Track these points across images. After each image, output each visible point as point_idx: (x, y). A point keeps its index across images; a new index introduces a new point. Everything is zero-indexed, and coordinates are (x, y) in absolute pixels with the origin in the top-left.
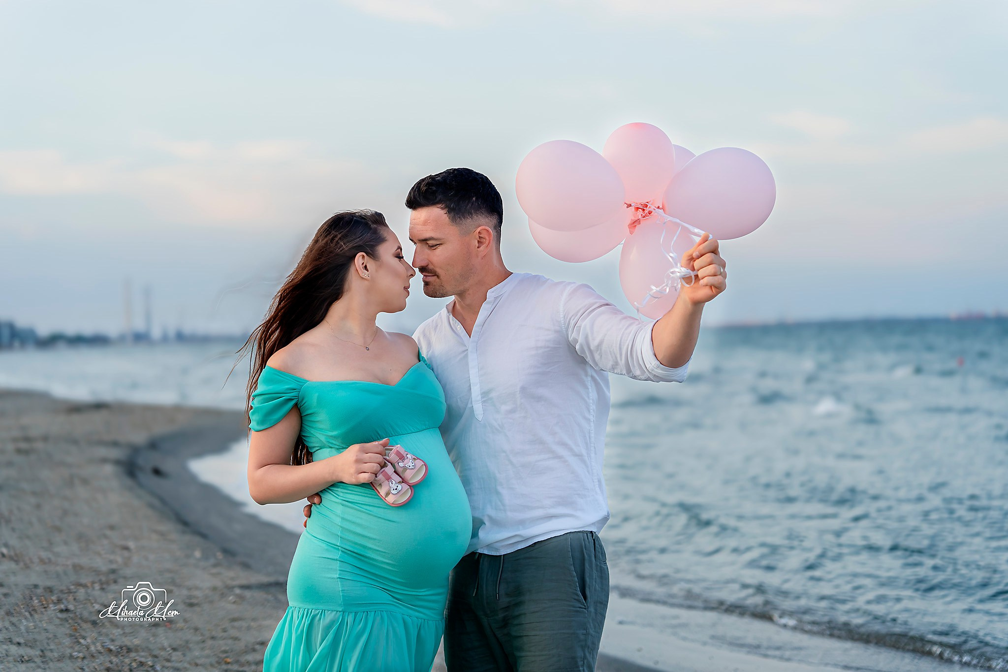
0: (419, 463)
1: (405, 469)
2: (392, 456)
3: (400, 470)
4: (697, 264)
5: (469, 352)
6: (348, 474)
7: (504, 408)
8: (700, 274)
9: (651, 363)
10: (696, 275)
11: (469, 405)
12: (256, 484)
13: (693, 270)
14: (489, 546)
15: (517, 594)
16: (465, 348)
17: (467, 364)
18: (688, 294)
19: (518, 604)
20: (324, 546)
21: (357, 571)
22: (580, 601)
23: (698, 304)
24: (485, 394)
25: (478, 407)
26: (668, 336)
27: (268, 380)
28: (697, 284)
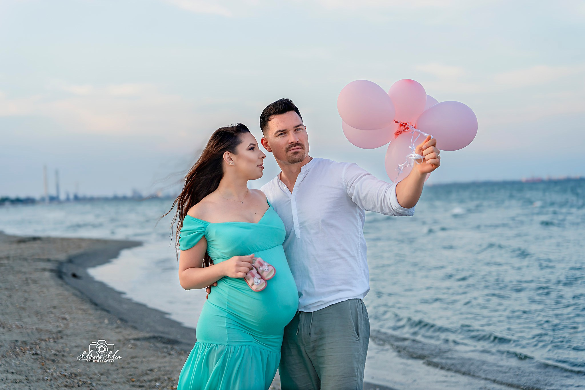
0: (271, 268)
1: (263, 271)
2: (256, 264)
3: (260, 272)
4: (425, 152)
5: (292, 201)
6: (231, 272)
7: (312, 231)
8: (426, 157)
9: (395, 206)
10: (424, 159)
11: (293, 230)
12: (183, 279)
13: (422, 155)
14: (305, 307)
15: (321, 334)
16: (289, 199)
17: (291, 208)
18: (418, 169)
19: (321, 339)
20: (218, 309)
21: (236, 324)
22: (355, 337)
23: (424, 174)
24: (301, 224)
25: (298, 231)
26: (406, 191)
27: (189, 223)
28: (424, 163)
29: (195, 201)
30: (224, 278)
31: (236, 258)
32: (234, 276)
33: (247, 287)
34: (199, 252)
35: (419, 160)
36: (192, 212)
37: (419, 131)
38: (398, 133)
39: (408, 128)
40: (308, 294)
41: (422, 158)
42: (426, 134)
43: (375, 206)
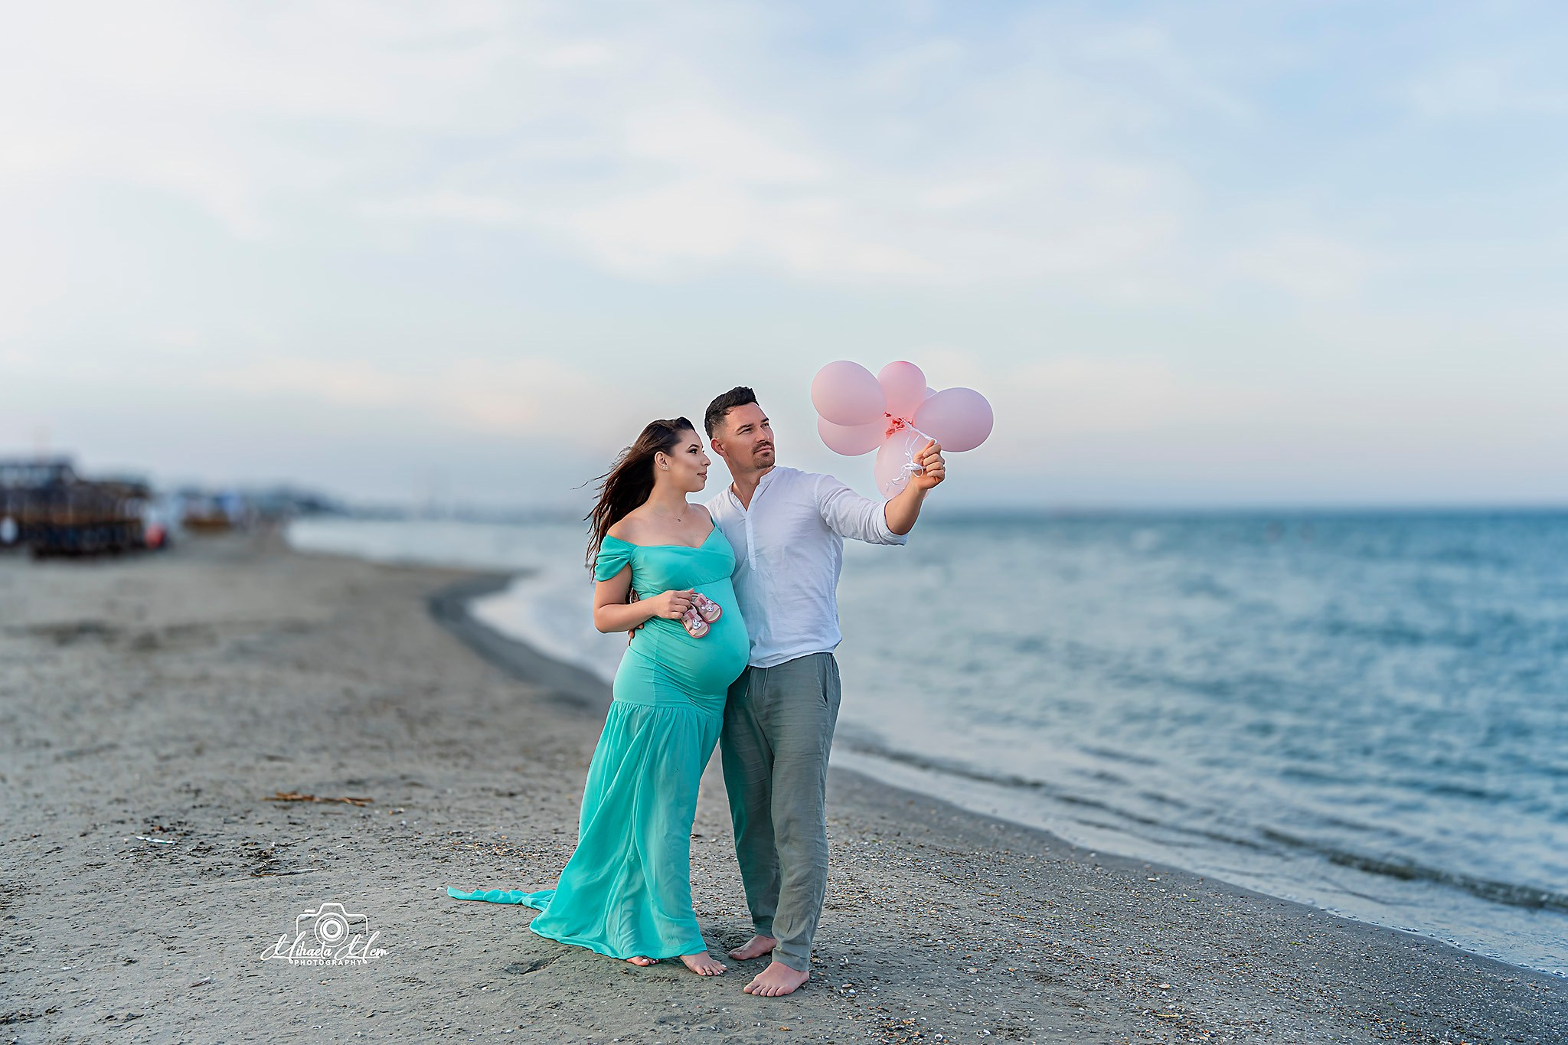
4: (925, 461)
5: (746, 521)
6: (662, 612)
7: (772, 562)
8: (928, 468)
9: (884, 531)
10: (925, 470)
11: (746, 559)
12: (599, 618)
13: (923, 465)
14: (758, 661)
15: (777, 696)
16: (742, 518)
17: (745, 530)
18: (917, 482)
19: (778, 703)
20: (644, 659)
21: (667, 679)
22: (822, 702)
23: (923, 490)
24: (757, 551)
25: (753, 561)
26: (898, 512)
27: (608, 546)
28: (925, 476)
29: (615, 517)
30: (654, 618)
31: (671, 592)
32: (667, 616)
33: (683, 631)
34: (619, 584)
35: (917, 472)
36: (612, 531)
37: (918, 431)
38: (891, 432)
39: (903, 426)
40: (763, 644)
41: (922, 468)
42: (927, 437)
43: (856, 531)
